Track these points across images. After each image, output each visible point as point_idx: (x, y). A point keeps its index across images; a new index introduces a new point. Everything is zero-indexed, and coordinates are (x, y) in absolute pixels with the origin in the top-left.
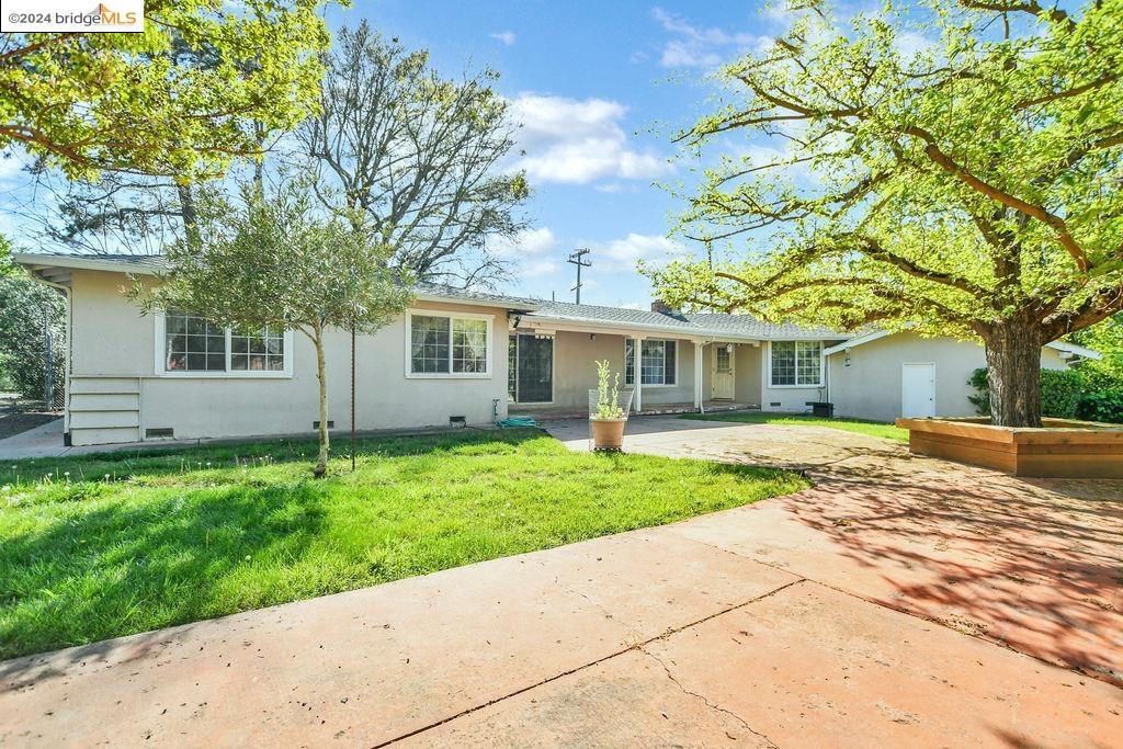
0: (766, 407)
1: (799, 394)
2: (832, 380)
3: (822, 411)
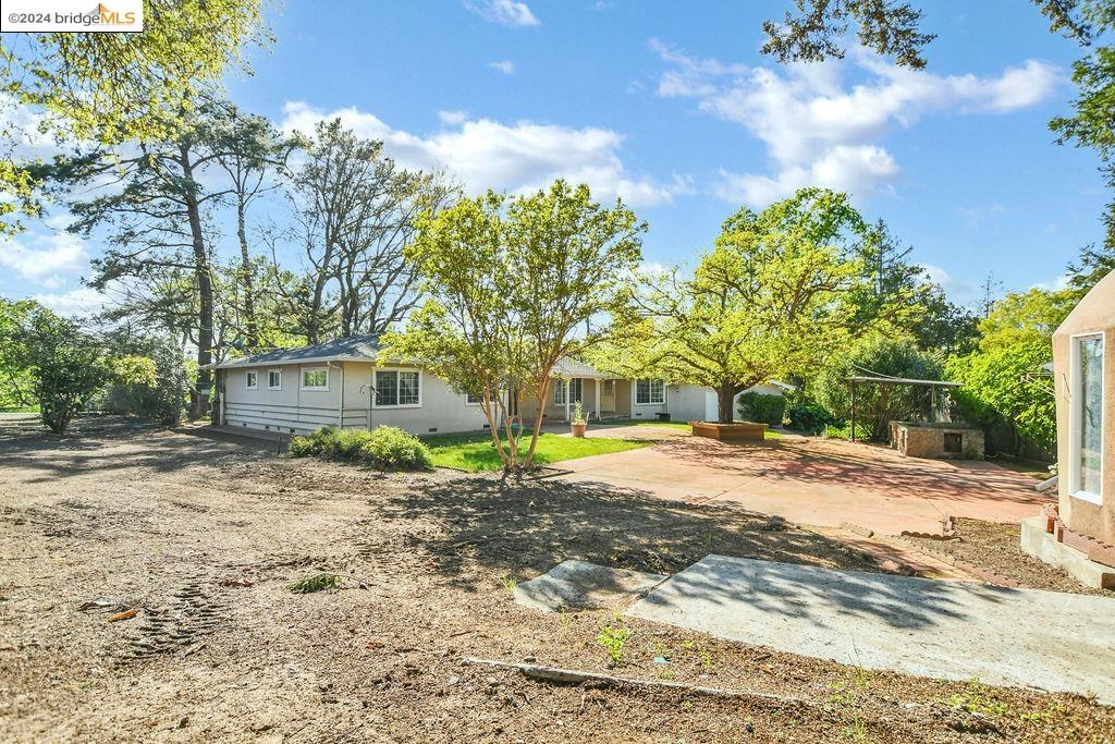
0: (634, 417)
1: (652, 408)
2: (670, 401)
3: (664, 418)
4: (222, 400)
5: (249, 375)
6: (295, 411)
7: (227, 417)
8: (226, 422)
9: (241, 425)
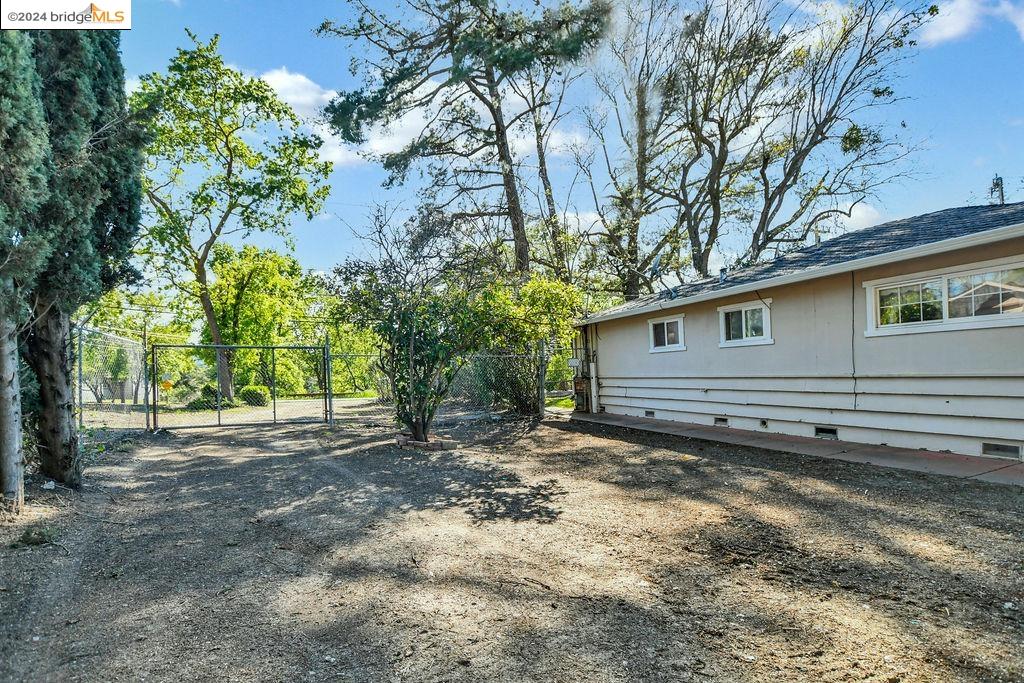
4: (593, 373)
5: (656, 327)
6: (848, 386)
7: (604, 401)
8: (602, 408)
9: (642, 414)
